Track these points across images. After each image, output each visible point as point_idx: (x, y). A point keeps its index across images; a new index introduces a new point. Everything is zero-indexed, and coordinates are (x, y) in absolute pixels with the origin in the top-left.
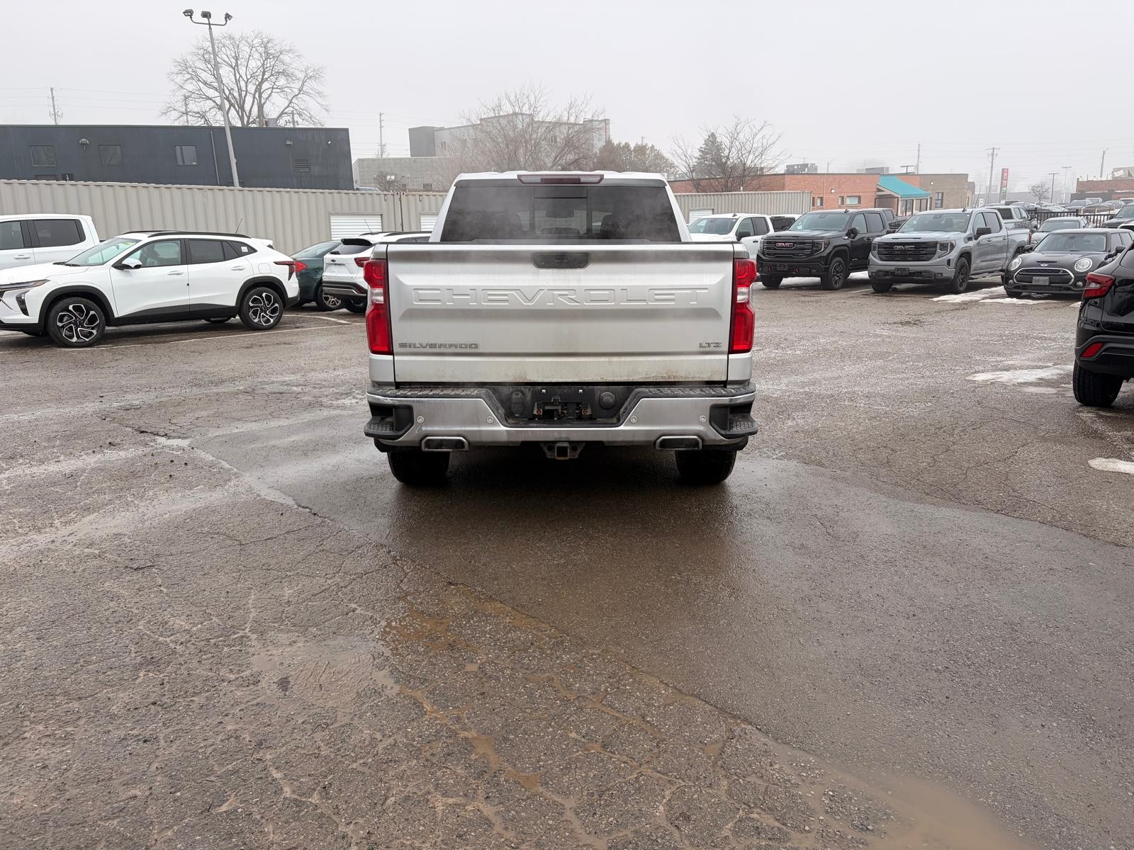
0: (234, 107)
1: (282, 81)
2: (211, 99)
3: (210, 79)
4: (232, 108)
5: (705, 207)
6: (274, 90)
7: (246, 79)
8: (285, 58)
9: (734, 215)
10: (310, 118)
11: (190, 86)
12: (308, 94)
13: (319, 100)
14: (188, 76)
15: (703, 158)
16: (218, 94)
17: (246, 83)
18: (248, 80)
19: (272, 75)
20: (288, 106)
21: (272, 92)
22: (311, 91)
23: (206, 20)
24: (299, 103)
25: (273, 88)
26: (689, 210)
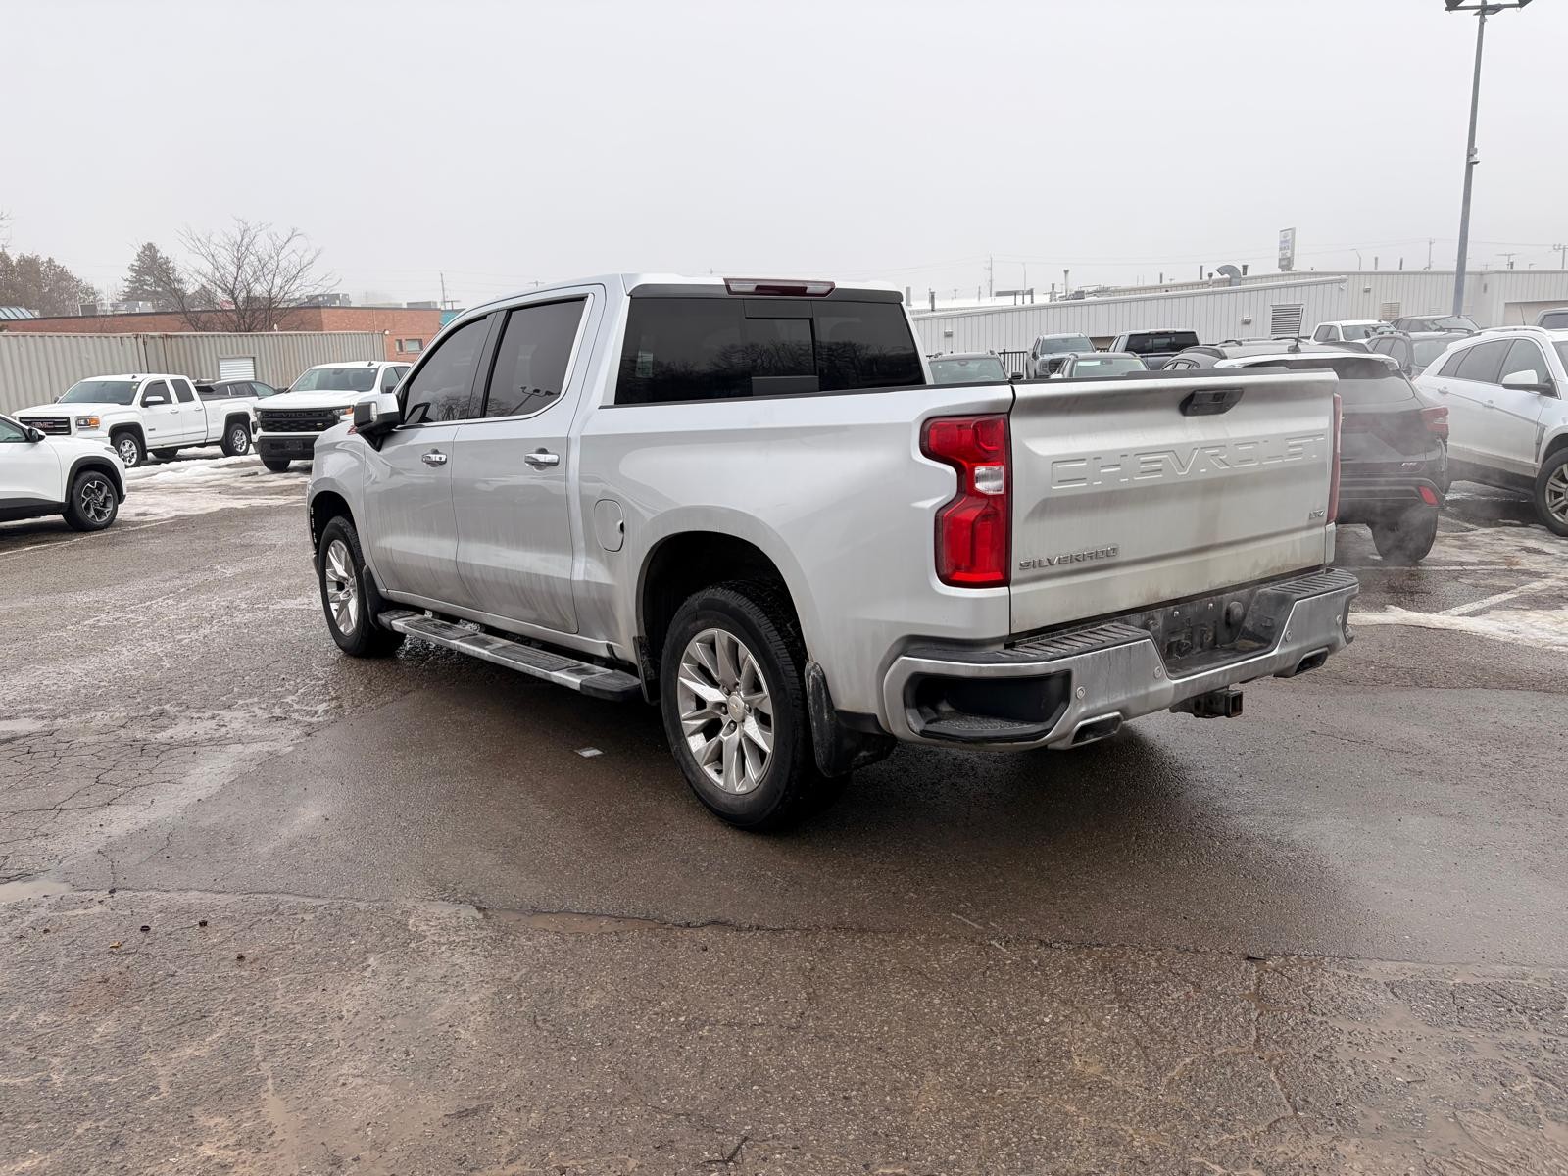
5: (242, 355)
9: (370, 364)
15: (139, 281)
26: (218, 359)
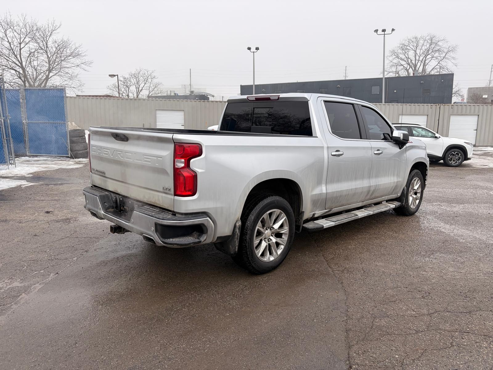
0: (412, 68)
1: (437, 54)
2: (403, 65)
3: (403, 57)
4: (410, 68)
6: (433, 59)
7: (419, 55)
8: (440, 43)
10: (447, 69)
11: (395, 61)
12: (448, 59)
13: (453, 61)
14: (395, 57)
16: (405, 63)
17: (419, 57)
18: (420, 55)
19: (432, 52)
20: (437, 65)
21: (431, 59)
22: (450, 58)
23: (383, 33)
24: (443, 63)
25: (432, 58)
